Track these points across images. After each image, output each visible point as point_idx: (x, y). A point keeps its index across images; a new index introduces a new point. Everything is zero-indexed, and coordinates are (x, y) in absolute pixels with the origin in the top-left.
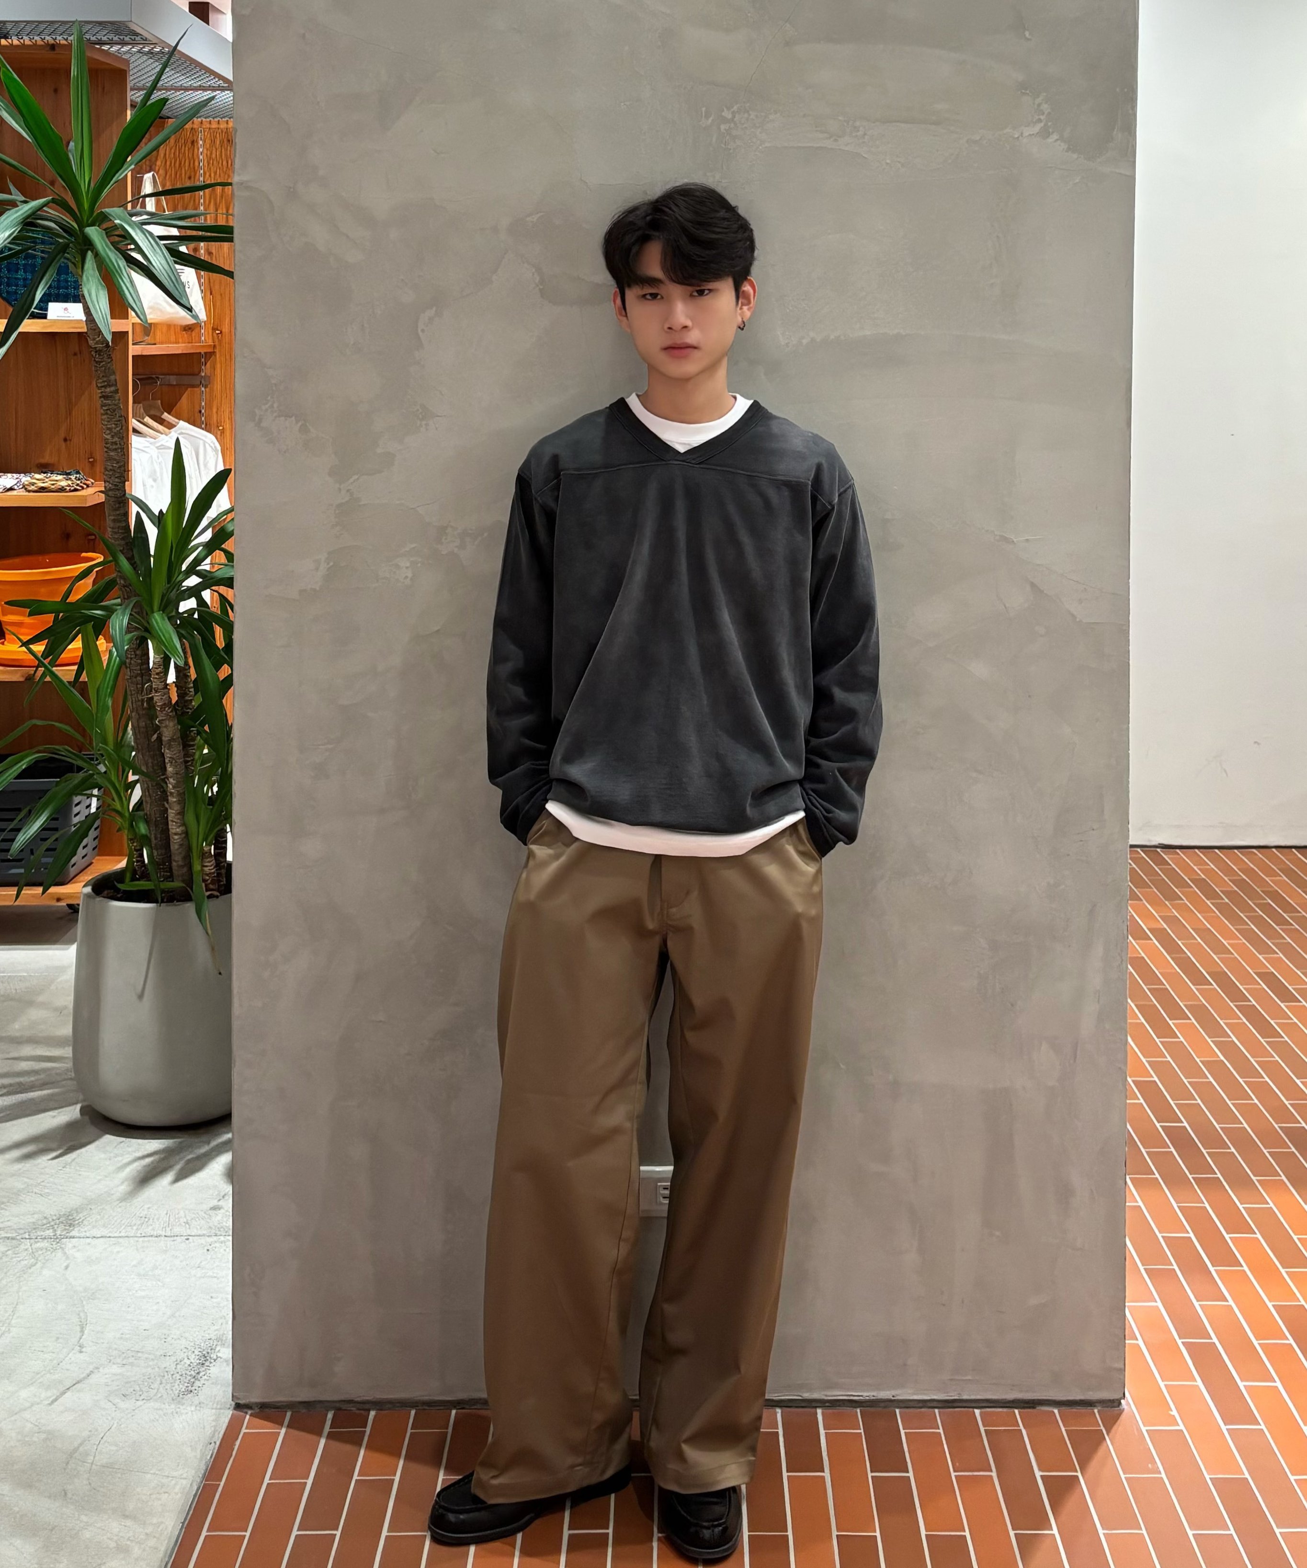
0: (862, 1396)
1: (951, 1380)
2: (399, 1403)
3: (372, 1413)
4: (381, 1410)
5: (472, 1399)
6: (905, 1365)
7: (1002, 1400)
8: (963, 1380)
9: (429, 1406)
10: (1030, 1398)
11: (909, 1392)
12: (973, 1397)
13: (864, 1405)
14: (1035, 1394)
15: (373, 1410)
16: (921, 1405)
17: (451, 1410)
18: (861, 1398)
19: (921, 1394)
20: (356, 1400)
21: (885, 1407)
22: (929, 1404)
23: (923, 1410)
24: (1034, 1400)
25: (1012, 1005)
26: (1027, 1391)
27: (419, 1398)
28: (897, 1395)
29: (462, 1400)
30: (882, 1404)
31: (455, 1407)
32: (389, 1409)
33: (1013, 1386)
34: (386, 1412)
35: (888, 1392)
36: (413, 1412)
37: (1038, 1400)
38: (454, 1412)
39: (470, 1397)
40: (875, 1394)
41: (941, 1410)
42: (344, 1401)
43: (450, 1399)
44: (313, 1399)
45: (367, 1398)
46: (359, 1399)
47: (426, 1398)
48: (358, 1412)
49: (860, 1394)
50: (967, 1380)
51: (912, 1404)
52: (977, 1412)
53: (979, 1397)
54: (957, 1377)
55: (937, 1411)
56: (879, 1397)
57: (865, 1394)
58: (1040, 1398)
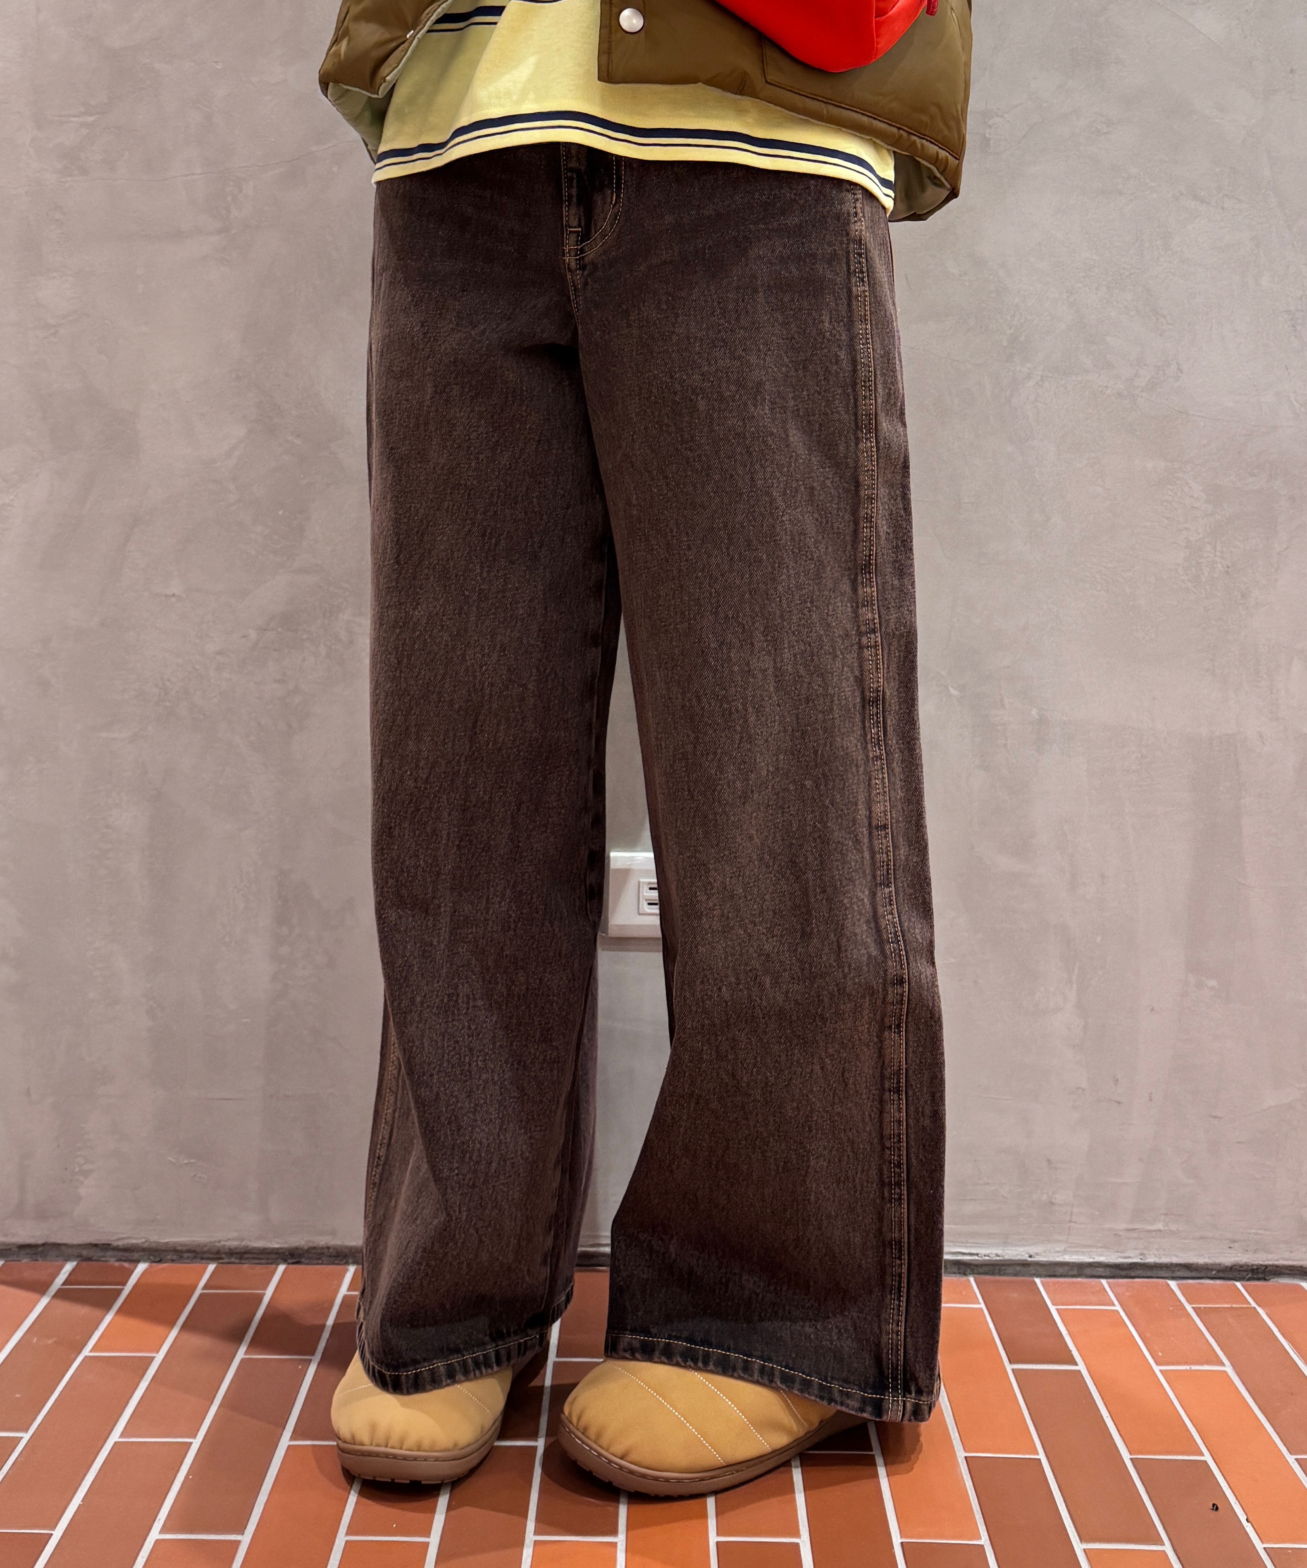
0: (977, 1255)
1: (1128, 1230)
2: (189, 1251)
3: (142, 1267)
4: (160, 1261)
5: (314, 1248)
6: (1053, 1204)
7: (1213, 1265)
8: (1149, 1231)
9: (241, 1258)
10: (1261, 1263)
11: (1058, 1249)
12: (1165, 1260)
13: (981, 1270)
14: (1270, 1256)
15: (145, 1261)
16: (1075, 1272)
17: (278, 1264)
18: (976, 1258)
19: (1077, 1253)
20: (115, 1244)
21: (1016, 1275)
22: (1088, 1271)
23: (1080, 1279)
24: (1266, 1266)
25: (1243, 596)
26: (1256, 1251)
27: (223, 1243)
28: (1037, 1254)
29: (297, 1248)
30: (1010, 1270)
31: (285, 1261)
32: (173, 1261)
33: (1234, 1242)
34: (167, 1264)
35: (1022, 1249)
36: (211, 1267)
37: (1277, 1266)
38: (282, 1268)
39: (311, 1245)
40: (999, 1252)
41: (1110, 1280)
42: (96, 1245)
43: (276, 1246)
44: (40, 1242)
45: (134, 1241)
46: (120, 1243)
47: (234, 1244)
48: (117, 1264)
49: (974, 1251)
50: (1155, 1231)
51: (1060, 1270)
52: (1173, 1284)
53: (1175, 1260)
54: (1137, 1226)
55: (1104, 1282)
56: (1007, 1257)
57: (983, 1251)
58: (1276, 1263)
